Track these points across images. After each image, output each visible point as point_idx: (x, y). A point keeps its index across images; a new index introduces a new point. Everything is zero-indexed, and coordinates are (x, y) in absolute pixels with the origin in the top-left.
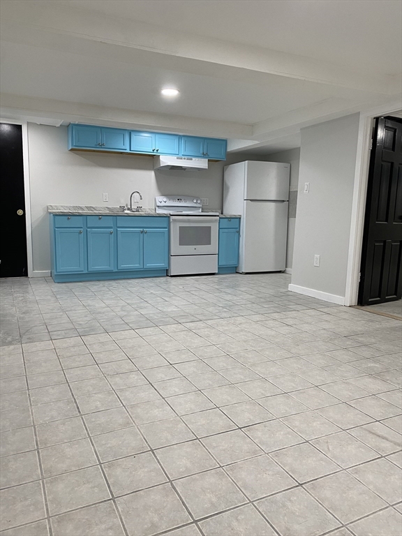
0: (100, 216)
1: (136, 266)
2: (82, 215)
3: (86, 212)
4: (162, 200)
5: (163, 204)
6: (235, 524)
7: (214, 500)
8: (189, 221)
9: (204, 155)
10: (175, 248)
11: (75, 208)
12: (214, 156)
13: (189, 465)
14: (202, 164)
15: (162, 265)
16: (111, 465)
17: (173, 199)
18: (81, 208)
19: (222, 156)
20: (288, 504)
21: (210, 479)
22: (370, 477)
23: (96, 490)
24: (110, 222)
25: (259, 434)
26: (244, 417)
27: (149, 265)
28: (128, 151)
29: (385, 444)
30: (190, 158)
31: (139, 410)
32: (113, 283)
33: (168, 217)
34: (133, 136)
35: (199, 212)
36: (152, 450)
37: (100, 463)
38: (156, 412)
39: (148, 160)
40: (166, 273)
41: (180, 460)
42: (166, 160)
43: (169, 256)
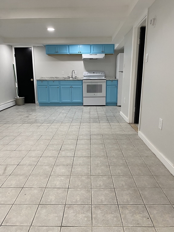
1: (69, 101)
2: (46, 81)
5: (86, 75)
8: (91, 82)
9: (103, 52)
10: (85, 94)
12: (107, 52)
15: (80, 101)
17: (91, 73)
18: (53, 78)
19: (112, 52)
27: (74, 101)
28: (68, 54)
30: (96, 54)
32: (57, 107)
33: (82, 80)
34: (70, 47)
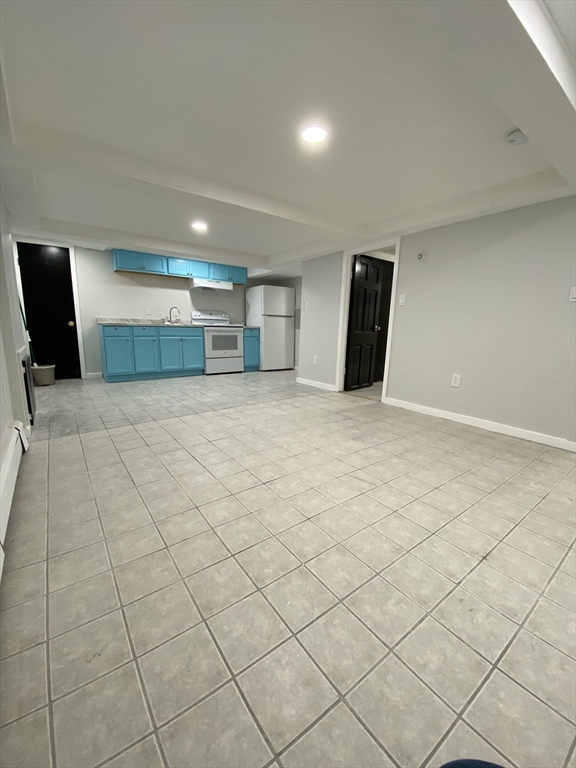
0: (144, 327)
1: (177, 367)
2: (127, 326)
3: (132, 323)
4: (196, 314)
5: (198, 317)
6: (262, 553)
7: (246, 538)
8: (219, 331)
9: (229, 280)
10: (209, 352)
11: (121, 320)
12: (237, 281)
13: (227, 515)
14: (228, 286)
15: (199, 366)
16: (164, 522)
17: (206, 314)
18: (127, 320)
19: (244, 281)
20: (301, 533)
21: (243, 523)
22: (355, 508)
23: (152, 543)
24: (153, 332)
25: (278, 486)
26: (267, 475)
27: (188, 366)
28: (166, 273)
29: (364, 485)
30: (218, 281)
31: (185, 478)
32: (159, 382)
33: (202, 327)
34: (170, 262)
35: (227, 324)
36: (197, 508)
37: (154, 523)
38: (199, 478)
39: (184, 282)
40: (203, 372)
41: (220, 512)
42: (198, 282)
43: (205, 358)
